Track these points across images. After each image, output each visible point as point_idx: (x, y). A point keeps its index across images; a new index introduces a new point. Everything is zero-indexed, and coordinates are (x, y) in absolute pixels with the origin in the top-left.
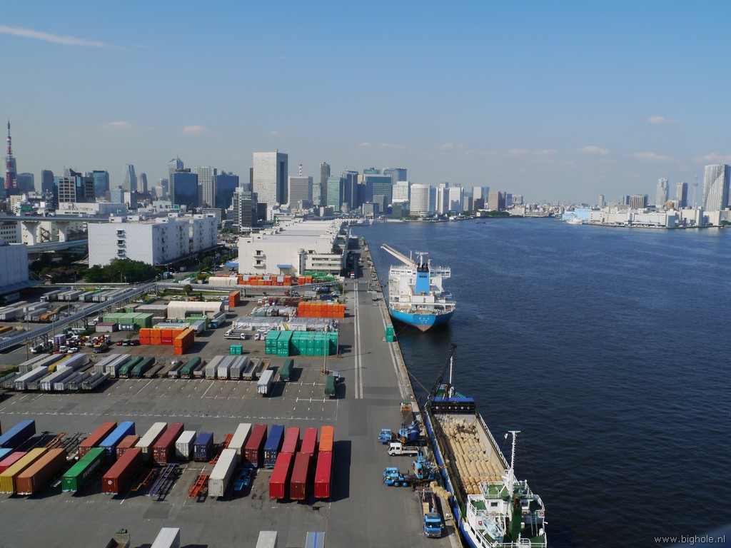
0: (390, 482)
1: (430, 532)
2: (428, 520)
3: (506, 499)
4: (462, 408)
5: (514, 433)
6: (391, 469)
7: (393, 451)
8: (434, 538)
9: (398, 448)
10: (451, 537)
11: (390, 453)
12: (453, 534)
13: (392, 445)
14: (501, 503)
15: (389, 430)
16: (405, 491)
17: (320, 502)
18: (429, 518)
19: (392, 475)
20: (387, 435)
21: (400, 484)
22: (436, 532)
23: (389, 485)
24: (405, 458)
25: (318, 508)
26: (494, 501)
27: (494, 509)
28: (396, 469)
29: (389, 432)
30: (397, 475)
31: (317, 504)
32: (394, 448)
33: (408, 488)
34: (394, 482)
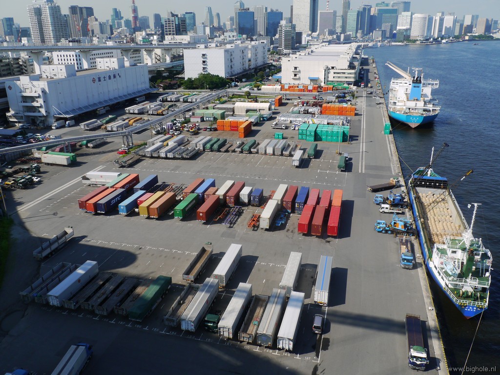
0: (379, 230)
1: (405, 265)
2: (404, 257)
3: (464, 249)
4: (437, 184)
5: (476, 205)
6: (380, 221)
7: (383, 210)
8: (407, 269)
9: (387, 208)
10: (419, 270)
11: (381, 211)
12: (421, 268)
13: (383, 205)
14: (459, 252)
15: (382, 196)
16: (389, 237)
17: (330, 238)
18: (405, 256)
19: (381, 225)
20: (380, 199)
21: (386, 231)
22: (409, 265)
23: (379, 232)
24: (391, 215)
25: (329, 242)
26: (454, 250)
27: (454, 255)
28: (384, 222)
29: (381, 197)
30: (384, 226)
31: (328, 239)
32: (384, 208)
33: (392, 235)
34: (382, 230)
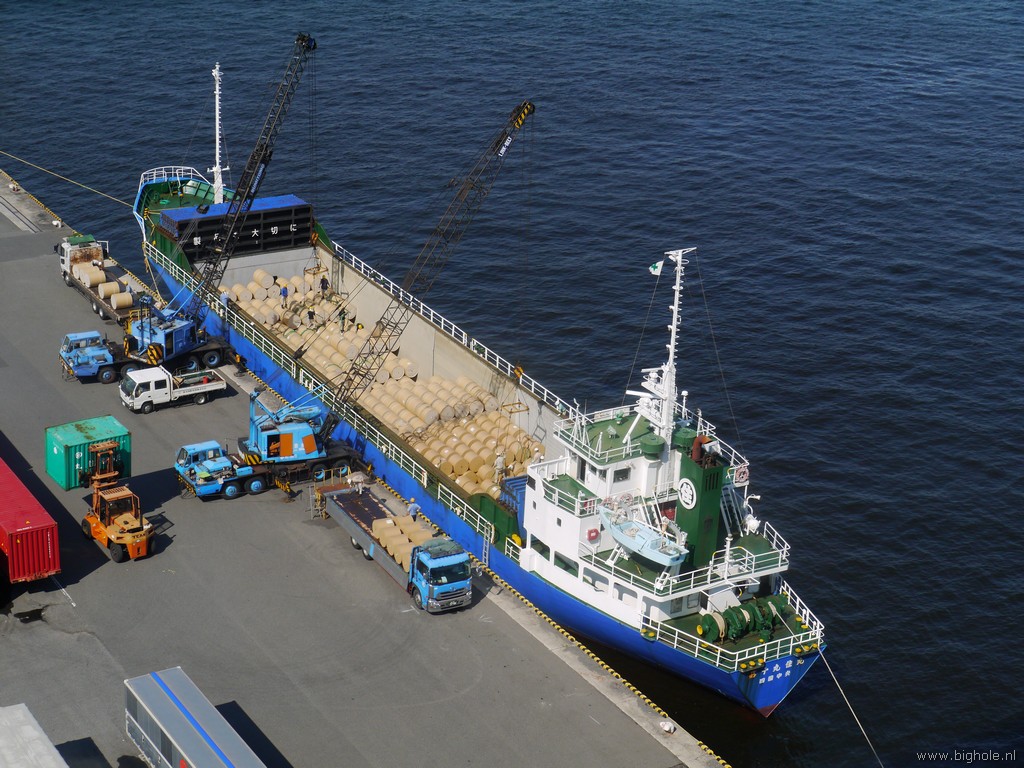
0: (211, 488)
1: (445, 595)
3: (657, 453)
4: (274, 230)
5: (676, 256)
6: (198, 447)
7: (144, 397)
8: (454, 610)
9: (160, 384)
11: (138, 404)
13: (137, 376)
14: (642, 467)
15: (94, 334)
16: (263, 506)
17: (26, 596)
18: (436, 556)
19: (209, 465)
20: (91, 352)
21: (242, 485)
22: (460, 592)
23: (206, 498)
25: (36, 615)
26: (622, 465)
27: (623, 487)
28: (214, 444)
29: (93, 341)
30: (223, 462)
31: (24, 603)
32: (145, 386)
33: (269, 495)
34: (225, 485)
